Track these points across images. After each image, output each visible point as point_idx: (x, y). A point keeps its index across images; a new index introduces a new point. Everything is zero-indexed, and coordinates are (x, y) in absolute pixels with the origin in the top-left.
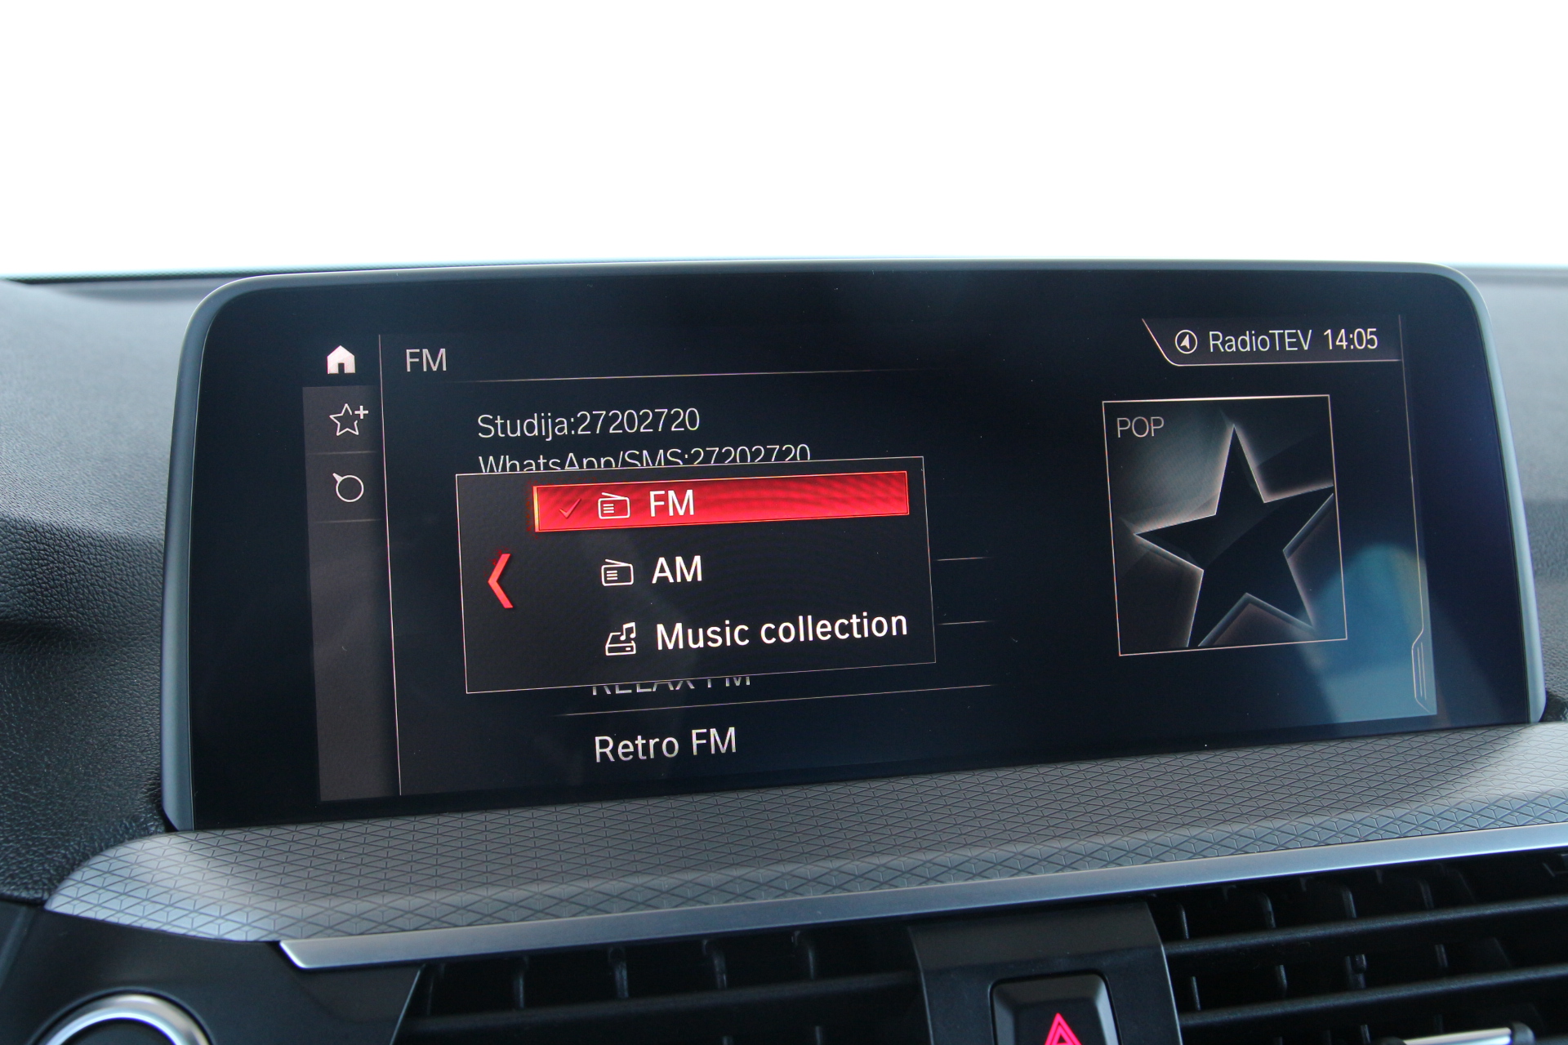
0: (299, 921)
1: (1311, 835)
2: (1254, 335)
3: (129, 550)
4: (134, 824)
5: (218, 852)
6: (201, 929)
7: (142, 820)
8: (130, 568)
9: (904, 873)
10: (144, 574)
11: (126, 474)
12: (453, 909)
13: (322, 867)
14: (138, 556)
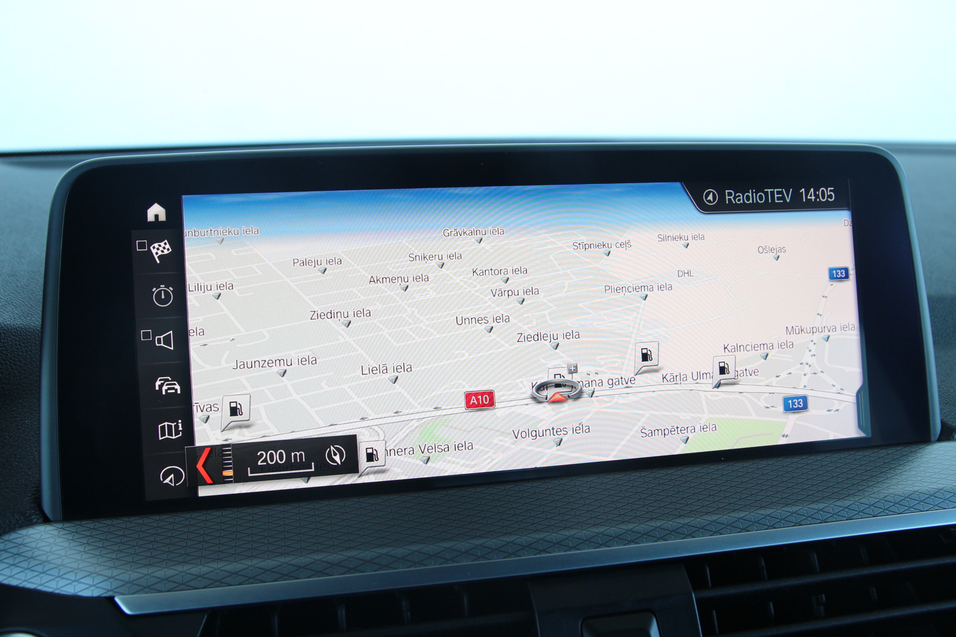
0: (127, 583)
1: (790, 519)
2: (754, 192)
3: (24, 336)
4: (22, 518)
5: (77, 536)
6: (63, 589)
7: (28, 515)
8: (24, 347)
9: (525, 547)
10: (34, 351)
11: (24, 284)
12: (229, 574)
13: (144, 546)
14: (29, 339)
